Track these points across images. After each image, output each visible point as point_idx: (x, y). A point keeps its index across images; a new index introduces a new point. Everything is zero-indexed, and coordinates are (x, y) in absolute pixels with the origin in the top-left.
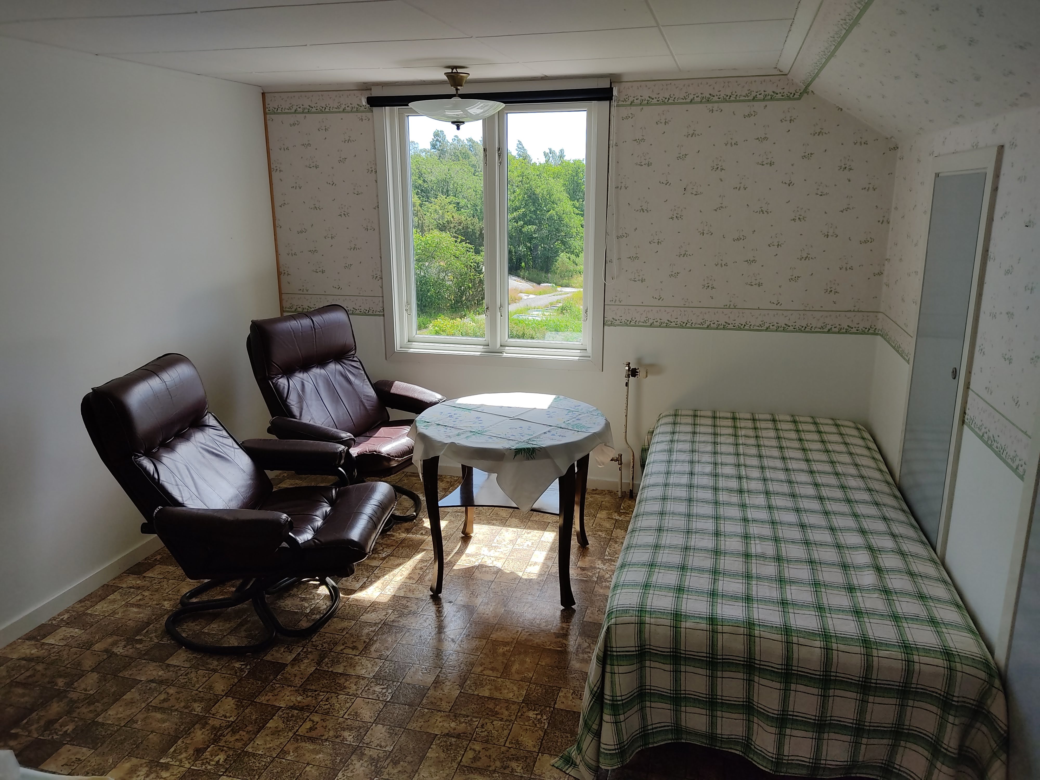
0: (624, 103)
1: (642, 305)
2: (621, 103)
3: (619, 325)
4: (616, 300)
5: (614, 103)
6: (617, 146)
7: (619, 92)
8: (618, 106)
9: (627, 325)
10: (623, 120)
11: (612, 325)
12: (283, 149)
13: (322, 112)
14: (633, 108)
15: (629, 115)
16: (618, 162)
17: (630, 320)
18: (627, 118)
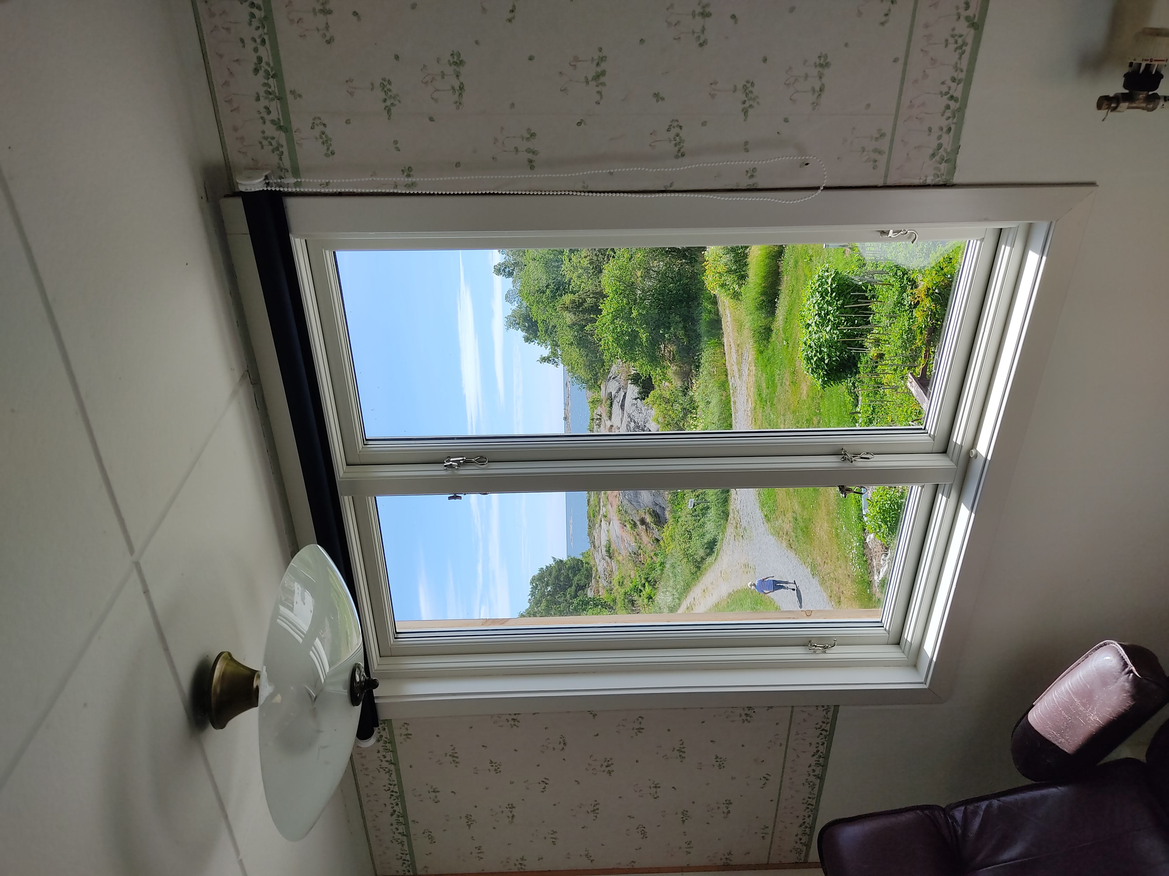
0: (285, 150)
1: (901, 61)
2: (286, 163)
3: (957, 138)
4: (875, 151)
5: (289, 183)
6: (410, 169)
7: (255, 168)
8: (296, 172)
9: (962, 109)
10: (333, 153)
11: (951, 161)
12: (480, 855)
13: (401, 796)
14: (295, 124)
15: (318, 135)
16: (458, 164)
17: (945, 100)
18: (326, 142)
